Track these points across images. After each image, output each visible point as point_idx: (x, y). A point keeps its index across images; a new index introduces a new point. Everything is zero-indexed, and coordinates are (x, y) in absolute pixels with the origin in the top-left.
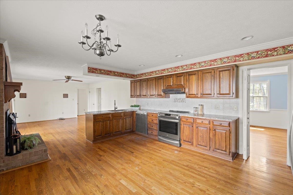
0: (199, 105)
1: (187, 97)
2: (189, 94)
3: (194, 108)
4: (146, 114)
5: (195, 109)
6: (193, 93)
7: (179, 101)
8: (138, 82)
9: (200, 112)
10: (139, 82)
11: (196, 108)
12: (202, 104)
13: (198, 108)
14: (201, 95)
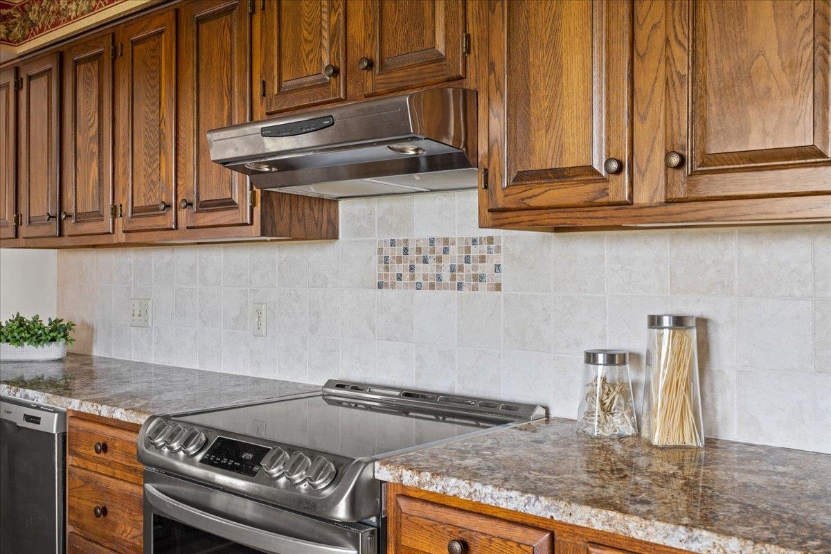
0: (655, 322)
1: (497, 216)
2: (522, 178)
3: (591, 358)
4: (50, 424)
5: (601, 370)
6: (570, 161)
7: (431, 268)
8: (39, 75)
9: (658, 421)
10: (44, 80)
11: (611, 359)
12: (692, 308)
13: (635, 357)
14: (680, 174)
